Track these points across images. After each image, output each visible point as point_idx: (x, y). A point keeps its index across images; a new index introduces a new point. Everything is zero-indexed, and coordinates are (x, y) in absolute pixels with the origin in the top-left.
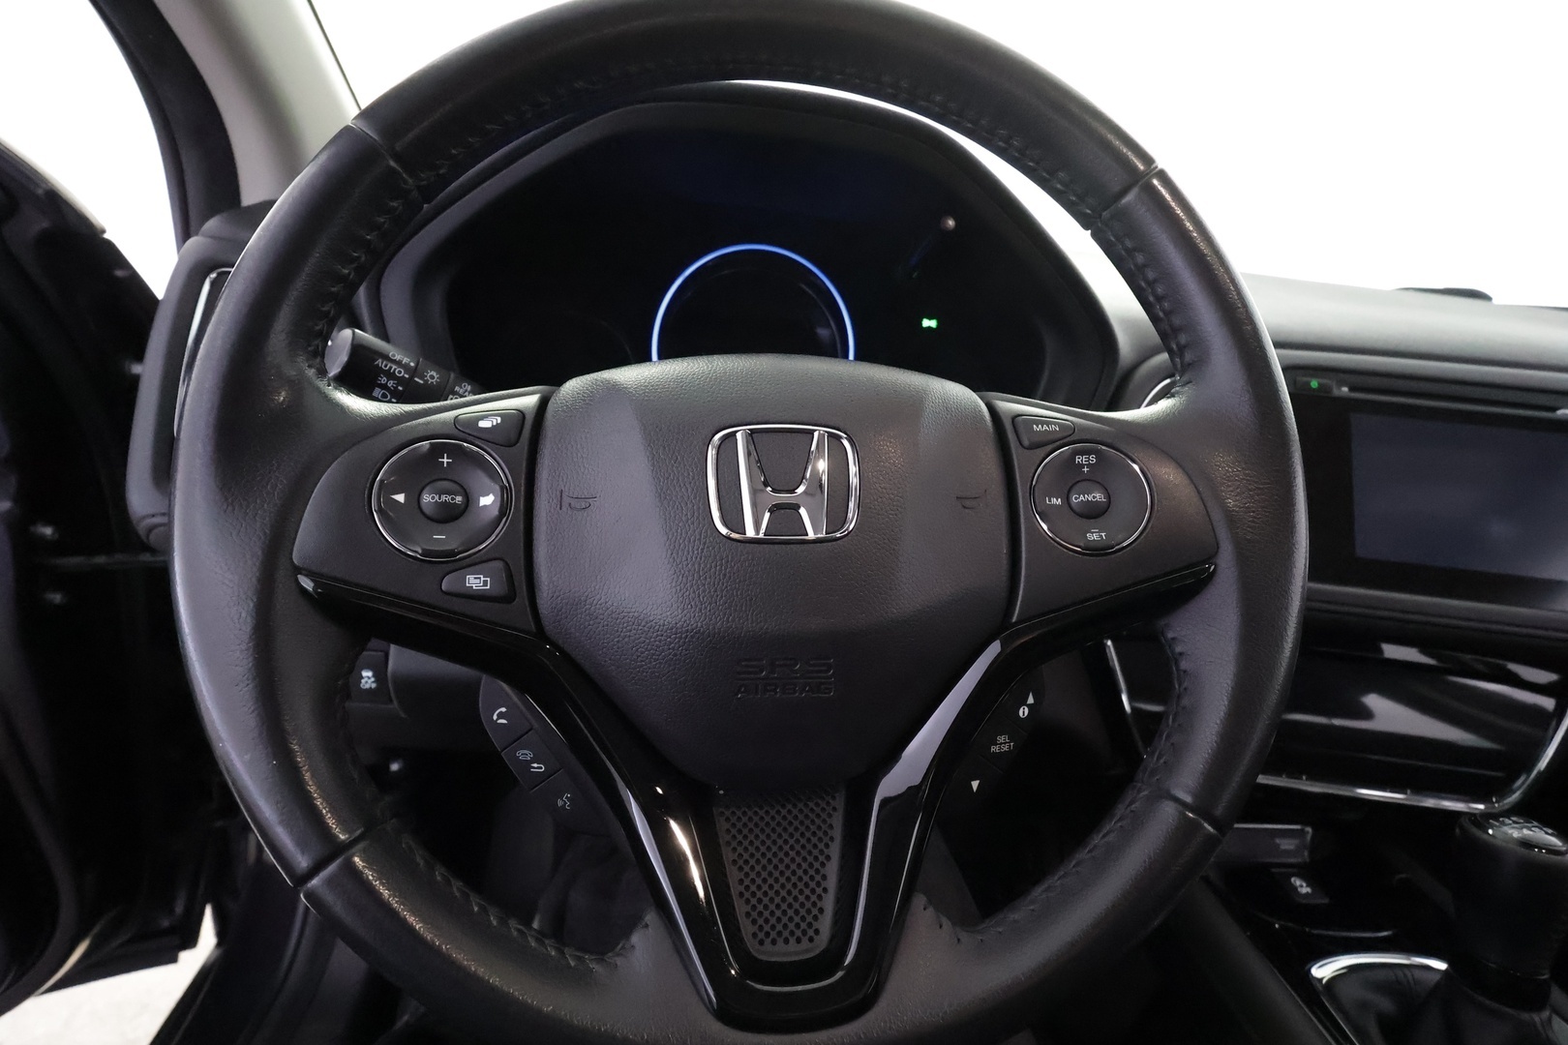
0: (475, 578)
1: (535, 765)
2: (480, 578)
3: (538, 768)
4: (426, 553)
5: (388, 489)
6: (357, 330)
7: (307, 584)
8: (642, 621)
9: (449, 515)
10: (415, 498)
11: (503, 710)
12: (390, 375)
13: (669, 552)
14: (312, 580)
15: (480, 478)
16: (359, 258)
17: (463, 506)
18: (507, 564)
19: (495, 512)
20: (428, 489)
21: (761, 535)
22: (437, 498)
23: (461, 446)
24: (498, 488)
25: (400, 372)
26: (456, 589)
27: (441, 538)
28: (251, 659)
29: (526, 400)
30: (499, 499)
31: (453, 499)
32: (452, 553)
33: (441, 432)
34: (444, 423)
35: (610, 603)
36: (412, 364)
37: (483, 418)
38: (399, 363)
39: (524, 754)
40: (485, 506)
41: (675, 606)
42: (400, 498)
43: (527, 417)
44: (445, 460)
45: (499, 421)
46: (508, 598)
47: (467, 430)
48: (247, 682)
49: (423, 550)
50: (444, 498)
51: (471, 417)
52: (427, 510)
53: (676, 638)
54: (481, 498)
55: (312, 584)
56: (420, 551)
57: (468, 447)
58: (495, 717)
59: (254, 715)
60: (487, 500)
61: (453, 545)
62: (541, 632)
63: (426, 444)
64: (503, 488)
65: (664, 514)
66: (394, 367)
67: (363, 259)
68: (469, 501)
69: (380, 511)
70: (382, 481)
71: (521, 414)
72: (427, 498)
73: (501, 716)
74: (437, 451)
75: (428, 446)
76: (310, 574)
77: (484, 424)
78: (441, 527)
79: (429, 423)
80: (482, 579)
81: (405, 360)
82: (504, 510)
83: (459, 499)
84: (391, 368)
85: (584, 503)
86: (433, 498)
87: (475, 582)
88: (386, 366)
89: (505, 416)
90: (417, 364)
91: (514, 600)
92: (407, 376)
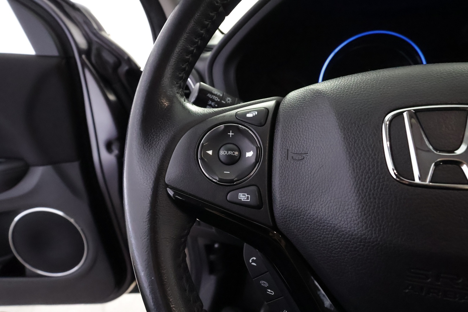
0: (243, 195)
1: (269, 290)
2: (245, 195)
3: (270, 292)
4: (221, 180)
5: (205, 148)
6: (202, 83)
7: (171, 193)
8: (336, 230)
9: (232, 161)
10: (217, 153)
11: (255, 258)
12: (213, 100)
13: (356, 189)
14: (173, 191)
15: (246, 143)
16: (197, 42)
17: (238, 157)
18: (258, 188)
19: (253, 160)
20: (222, 148)
21: (427, 182)
22: (226, 152)
23: (238, 126)
24: (255, 148)
25: (216, 99)
26: (235, 200)
27: (228, 173)
28: (147, 226)
29: (269, 103)
30: (255, 153)
31: (234, 153)
32: (232, 181)
33: (230, 120)
34: (231, 116)
35: (316, 216)
36: (221, 95)
37: (248, 112)
38: (216, 95)
39: (264, 283)
40: (248, 157)
41: (360, 225)
42: (210, 152)
43: (270, 111)
44: (231, 134)
45: (256, 114)
46: (259, 207)
47: (242, 119)
48: (144, 237)
49: (219, 178)
50: (230, 153)
51: (243, 112)
52: (222, 158)
53: (360, 245)
54: (247, 153)
55: (173, 193)
56: (218, 179)
57: (241, 127)
58: (251, 261)
59: (146, 253)
60: (250, 154)
61: (233, 177)
62: (275, 227)
63: (222, 126)
64: (257, 148)
65: (353, 164)
66: (214, 97)
67: (199, 42)
68: (241, 154)
69: (202, 159)
70: (203, 144)
71: (267, 110)
72: (222, 153)
73: (253, 261)
74: (227, 129)
75: (223, 127)
76: (172, 188)
77: (249, 115)
78: (228, 167)
79: (224, 116)
80: (246, 196)
81: (219, 94)
82: (258, 159)
83: (236, 153)
84: (213, 97)
85: (301, 157)
86: (225, 153)
87: (243, 197)
88: (211, 96)
89: (259, 111)
90: (223, 95)
91: (262, 208)
92: (219, 100)
